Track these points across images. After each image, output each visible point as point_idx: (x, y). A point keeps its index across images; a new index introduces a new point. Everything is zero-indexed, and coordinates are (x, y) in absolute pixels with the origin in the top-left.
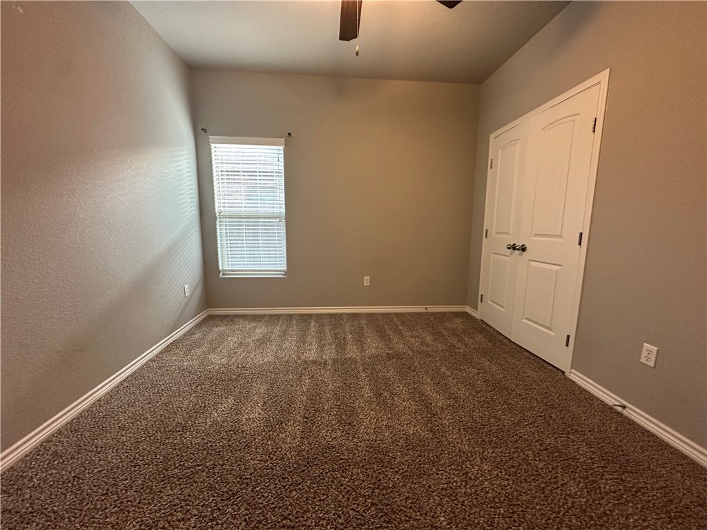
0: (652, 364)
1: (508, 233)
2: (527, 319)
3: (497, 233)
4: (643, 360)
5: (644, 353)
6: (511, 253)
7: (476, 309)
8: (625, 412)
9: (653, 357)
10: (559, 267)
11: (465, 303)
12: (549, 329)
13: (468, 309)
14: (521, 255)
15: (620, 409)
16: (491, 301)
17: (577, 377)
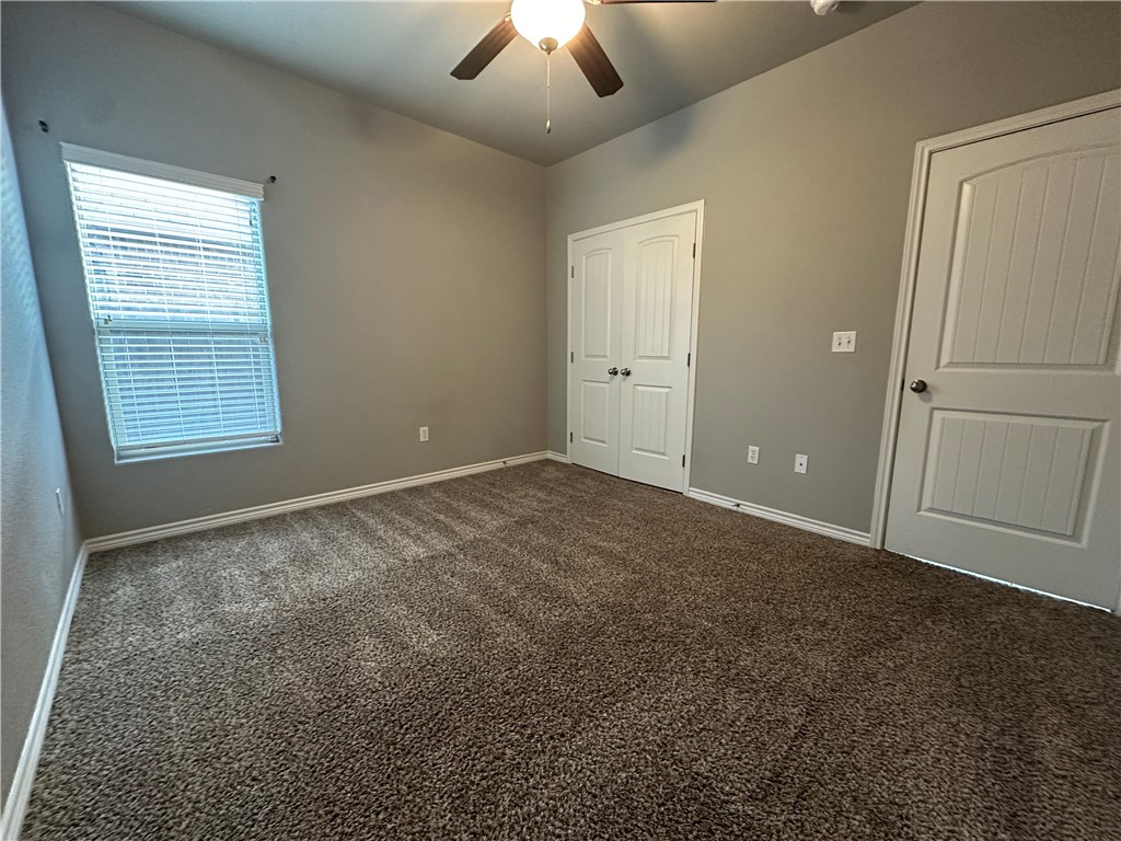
0: (756, 462)
1: (606, 356)
2: (637, 449)
3: (587, 356)
4: (750, 460)
5: (750, 454)
6: (611, 379)
7: (564, 452)
8: (740, 510)
9: (757, 456)
10: (668, 390)
11: (546, 448)
12: (663, 454)
13: (550, 455)
14: (624, 380)
15: (735, 508)
16: (585, 438)
17: (696, 494)
